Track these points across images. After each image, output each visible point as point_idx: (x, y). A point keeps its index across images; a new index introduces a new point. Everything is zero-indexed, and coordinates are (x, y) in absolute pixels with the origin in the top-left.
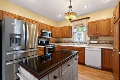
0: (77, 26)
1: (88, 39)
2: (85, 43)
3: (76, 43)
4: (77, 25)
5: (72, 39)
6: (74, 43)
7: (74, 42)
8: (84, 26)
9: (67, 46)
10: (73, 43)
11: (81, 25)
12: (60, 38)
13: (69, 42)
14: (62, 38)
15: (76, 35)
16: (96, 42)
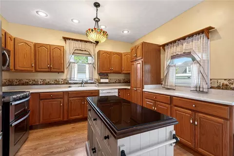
0: (76, 52)
1: (96, 76)
2: (91, 83)
3: (75, 84)
6: (70, 84)
7: (70, 82)
8: (90, 54)
9: (63, 92)
10: (67, 83)
11: (85, 51)
12: (31, 71)
13: (57, 83)
14: (36, 71)
15: (76, 68)
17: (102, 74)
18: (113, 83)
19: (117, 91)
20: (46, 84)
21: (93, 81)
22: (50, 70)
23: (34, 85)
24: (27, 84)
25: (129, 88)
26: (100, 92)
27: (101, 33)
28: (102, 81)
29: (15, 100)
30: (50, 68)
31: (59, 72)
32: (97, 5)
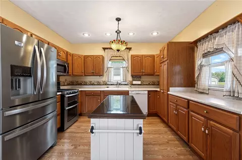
0: (113, 58)
1: (130, 78)
2: (125, 85)
3: (112, 85)
4: (114, 56)
5: (104, 79)
6: (108, 85)
7: (108, 83)
8: (124, 59)
9: (100, 91)
10: (106, 85)
11: (120, 56)
12: (82, 76)
13: (99, 84)
14: (85, 75)
15: (112, 71)
16: (139, 83)
17: (135, 77)
18: (146, 85)
19: (146, 92)
20: (92, 85)
21: (126, 83)
22: (93, 74)
23: (85, 85)
24: (81, 84)
25: (158, 90)
26: (130, 92)
27: (119, 43)
28: (134, 82)
29: (68, 94)
30: (93, 73)
31: (100, 76)
32: (118, 20)
